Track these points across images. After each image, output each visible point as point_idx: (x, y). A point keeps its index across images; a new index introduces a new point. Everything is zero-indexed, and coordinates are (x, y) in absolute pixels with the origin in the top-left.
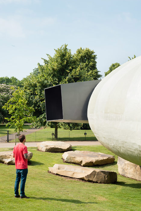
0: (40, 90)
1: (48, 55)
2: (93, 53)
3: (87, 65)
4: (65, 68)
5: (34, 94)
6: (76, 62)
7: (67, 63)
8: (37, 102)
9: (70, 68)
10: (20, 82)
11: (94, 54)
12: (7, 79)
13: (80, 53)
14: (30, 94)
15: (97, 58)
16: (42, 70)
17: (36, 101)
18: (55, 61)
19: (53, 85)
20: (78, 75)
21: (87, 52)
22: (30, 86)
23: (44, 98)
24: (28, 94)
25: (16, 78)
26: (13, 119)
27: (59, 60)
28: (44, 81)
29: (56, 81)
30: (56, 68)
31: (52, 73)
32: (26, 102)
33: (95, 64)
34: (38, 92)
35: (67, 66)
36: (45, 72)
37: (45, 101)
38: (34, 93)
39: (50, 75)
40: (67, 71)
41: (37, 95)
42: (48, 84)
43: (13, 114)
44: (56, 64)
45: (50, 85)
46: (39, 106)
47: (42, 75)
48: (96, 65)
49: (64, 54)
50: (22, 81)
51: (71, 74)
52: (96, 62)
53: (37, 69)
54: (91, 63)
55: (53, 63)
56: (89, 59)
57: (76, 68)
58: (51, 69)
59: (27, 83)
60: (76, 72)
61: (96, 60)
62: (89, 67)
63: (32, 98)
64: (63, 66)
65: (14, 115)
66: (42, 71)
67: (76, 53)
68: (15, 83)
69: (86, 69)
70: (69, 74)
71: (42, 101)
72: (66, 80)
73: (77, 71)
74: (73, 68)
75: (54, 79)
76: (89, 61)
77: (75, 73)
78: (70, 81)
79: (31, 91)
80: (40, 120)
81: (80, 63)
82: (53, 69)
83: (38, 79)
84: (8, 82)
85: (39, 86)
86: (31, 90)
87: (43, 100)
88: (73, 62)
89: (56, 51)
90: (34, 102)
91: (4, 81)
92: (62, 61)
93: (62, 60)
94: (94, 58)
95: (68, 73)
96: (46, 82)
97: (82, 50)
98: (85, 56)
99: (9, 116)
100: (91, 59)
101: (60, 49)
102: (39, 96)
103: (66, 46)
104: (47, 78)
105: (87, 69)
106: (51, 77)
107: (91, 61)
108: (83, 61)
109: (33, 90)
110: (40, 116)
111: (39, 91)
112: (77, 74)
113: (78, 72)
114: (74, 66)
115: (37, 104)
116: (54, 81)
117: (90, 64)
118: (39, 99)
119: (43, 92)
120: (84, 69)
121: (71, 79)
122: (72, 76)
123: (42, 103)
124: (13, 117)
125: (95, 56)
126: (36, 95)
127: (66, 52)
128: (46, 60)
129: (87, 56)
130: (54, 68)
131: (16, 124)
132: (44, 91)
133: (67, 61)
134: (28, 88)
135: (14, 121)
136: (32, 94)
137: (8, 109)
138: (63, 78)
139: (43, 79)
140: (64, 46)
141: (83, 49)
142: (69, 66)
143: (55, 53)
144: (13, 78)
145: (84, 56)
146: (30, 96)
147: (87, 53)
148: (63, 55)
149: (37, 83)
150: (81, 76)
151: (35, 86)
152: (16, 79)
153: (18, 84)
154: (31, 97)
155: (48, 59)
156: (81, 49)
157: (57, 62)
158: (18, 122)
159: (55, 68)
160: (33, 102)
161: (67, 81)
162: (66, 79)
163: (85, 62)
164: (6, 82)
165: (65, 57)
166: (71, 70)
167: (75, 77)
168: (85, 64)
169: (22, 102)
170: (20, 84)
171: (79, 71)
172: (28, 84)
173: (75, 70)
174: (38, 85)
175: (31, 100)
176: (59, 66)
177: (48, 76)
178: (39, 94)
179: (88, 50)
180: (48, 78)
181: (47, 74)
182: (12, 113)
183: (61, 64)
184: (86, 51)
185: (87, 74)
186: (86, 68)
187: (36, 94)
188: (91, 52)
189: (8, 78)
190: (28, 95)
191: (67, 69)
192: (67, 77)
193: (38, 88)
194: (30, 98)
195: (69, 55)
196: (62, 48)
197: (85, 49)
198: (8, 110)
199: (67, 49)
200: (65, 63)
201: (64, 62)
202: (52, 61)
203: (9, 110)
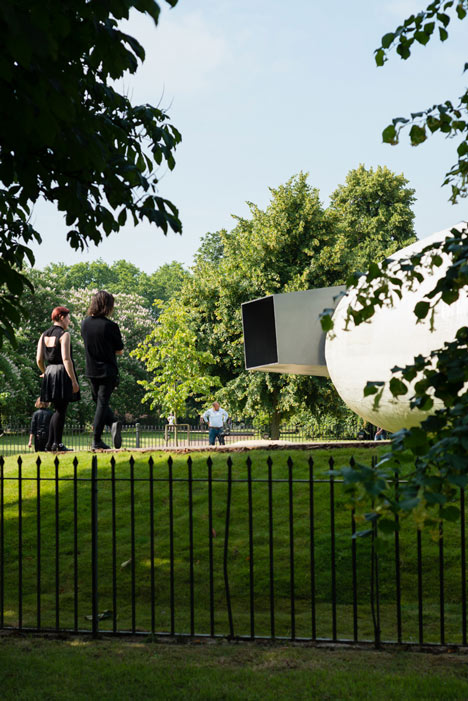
0: (228, 307)
1: (251, 204)
2: (401, 182)
3: (381, 225)
4: (302, 242)
5: (210, 320)
6: (331, 224)
7: (305, 228)
8: (221, 343)
9: (316, 242)
10: (149, 280)
11: (407, 187)
12: (100, 271)
13: (358, 184)
14: (199, 321)
15: (415, 199)
16: (234, 249)
17: (217, 339)
18: (272, 223)
19: (267, 292)
20: (337, 264)
21: (382, 179)
22: (197, 297)
23: (240, 329)
24: (194, 320)
25: (132, 266)
26: (158, 384)
27: (284, 222)
28: (239, 282)
29: (275, 283)
30: (274, 243)
31: (263, 260)
32: (194, 340)
33: (410, 219)
34: (221, 312)
35: (305, 238)
36: (242, 257)
37: (242, 340)
38: (209, 317)
39: (256, 264)
40: (306, 251)
41: (221, 321)
42: (252, 289)
43: (159, 371)
44: (274, 233)
45: (257, 294)
46: (225, 354)
47: (234, 266)
48: (411, 223)
49: (298, 202)
50: (154, 275)
51: (317, 259)
52: (411, 215)
53: (214, 235)
54: (396, 218)
55: (266, 230)
56: (388, 204)
57: (332, 243)
58: (260, 248)
59: (190, 287)
60: (331, 256)
61: (412, 208)
62: (387, 231)
63: (204, 331)
64: (295, 237)
65: (161, 374)
66: (234, 253)
67: (346, 185)
68: (132, 284)
69: (380, 237)
70: (313, 261)
71: (232, 338)
72: (304, 278)
73: (336, 253)
74: (323, 243)
75: (270, 277)
76: (387, 210)
77: (330, 258)
78: (315, 282)
79: (203, 312)
80: (229, 395)
81: (359, 217)
82: (266, 248)
83: (221, 277)
84: (106, 283)
85: (226, 296)
86: (201, 309)
87: (239, 336)
88: (324, 226)
89: (275, 193)
90: (210, 342)
91: (91, 276)
92: (292, 222)
93: (292, 220)
94: (407, 199)
95: (311, 257)
96: (245, 283)
97: (365, 174)
98: (375, 195)
99: (150, 376)
100: (396, 205)
101: (285, 186)
102: (226, 325)
103: (303, 178)
104: (248, 274)
105: (383, 236)
106: (259, 272)
107: (396, 211)
108: (368, 211)
109: (208, 308)
110: (228, 384)
111: (226, 311)
112: (336, 261)
113: (339, 255)
114: (326, 238)
115: (220, 347)
116: (268, 281)
117: (392, 219)
118: (225, 335)
119: (239, 314)
120: (372, 236)
121: (317, 276)
122: (321, 267)
123: (233, 344)
124: (159, 380)
125: (409, 193)
126: (215, 321)
127: (303, 196)
128: (246, 222)
129: (380, 194)
130: (268, 243)
131: (166, 398)
132: (241, 310)
133: (306, 222)
134: (194, 303)
135: (160, 389)
136: (203, 321)
137: (143, 359)
138: (295, 274)
139: (236, 276)
140: (298, 179)
141: (367, 169)
142: (313, 237)
143: (273, 199)
144: (122, 264)
145: (371, 194)
146: (199, 327)
147: (382, 186)
148: (295, 204)
149: (220, 289)
150: (347, 267)
151: (214, 295)
152: (135, 271)
153: (141, 288)
154: (201, 329)
155: (249, 217)
156: (363, 169)
157: (276, 227)
158: (171, 391)
159: (272, 244)
160: (207, 344)
161: (307, 281)
162: (301, 274)
163: (376, 214)
164: (97, 282)
165: (301, 212)
166: (317, 250)
167: (329, 270)
168: (374, 219)
169: (182, 339)
170: (150, 286)
171: (343, 250)
172: (195, 291)
173: (329, 249)
174: (222, 292)
175: (203, 336)
176: (283, 238)
177: (251, 268)
178: (226, 318)
179: (386, 175)
180: (251, 273)
181: (249, 260)
182: (155, 369)
183: (289, 231)
184: (379, 176)
185: (380, 253)
186: (377, 232)
187: (218, 318)
188: (396, 179)
189: (106, 268)
190: (192, 323)
191: (307, 246)
192: (306, 271)
193: (223, 303)
194: (199, 330)
195: (313, 206)
196: (293, 184)
197: (375, 170)
198: (143, 363)
199: (305, 186)
200: (301, 229)
201: (298, 224)
202: (262, 224)
203: (147, 360)
